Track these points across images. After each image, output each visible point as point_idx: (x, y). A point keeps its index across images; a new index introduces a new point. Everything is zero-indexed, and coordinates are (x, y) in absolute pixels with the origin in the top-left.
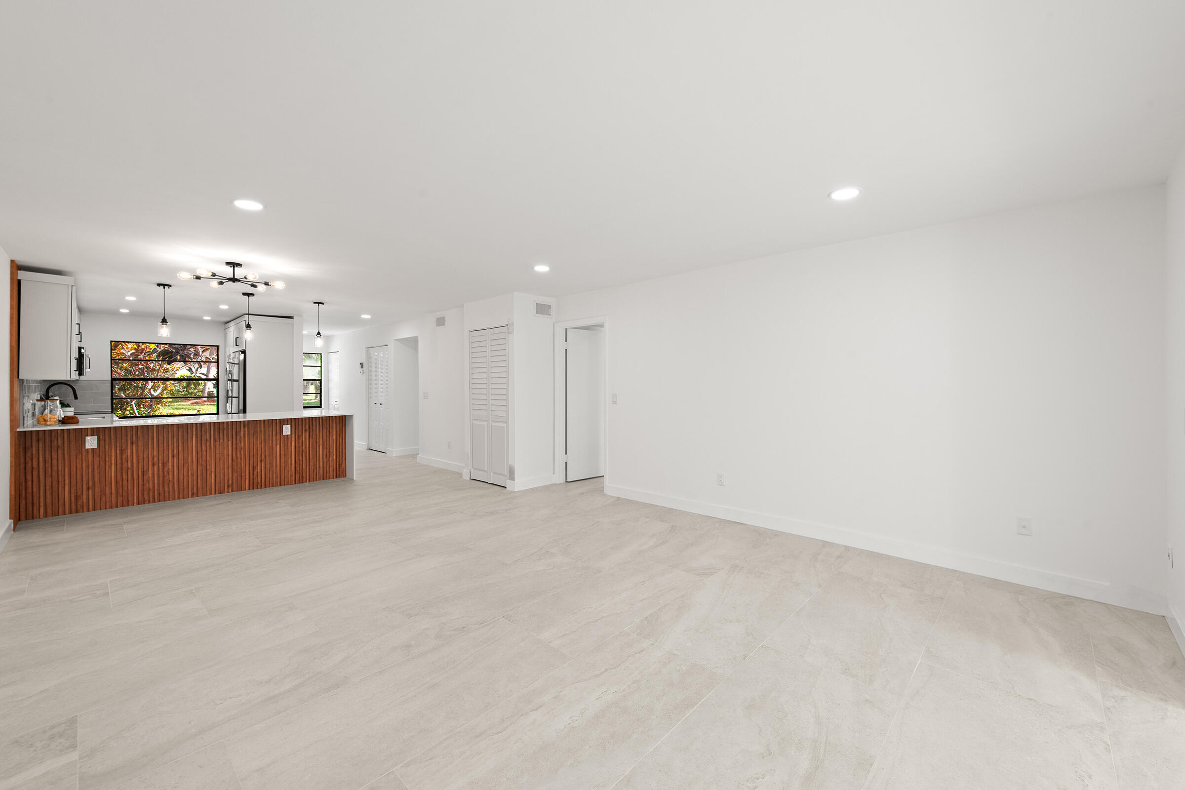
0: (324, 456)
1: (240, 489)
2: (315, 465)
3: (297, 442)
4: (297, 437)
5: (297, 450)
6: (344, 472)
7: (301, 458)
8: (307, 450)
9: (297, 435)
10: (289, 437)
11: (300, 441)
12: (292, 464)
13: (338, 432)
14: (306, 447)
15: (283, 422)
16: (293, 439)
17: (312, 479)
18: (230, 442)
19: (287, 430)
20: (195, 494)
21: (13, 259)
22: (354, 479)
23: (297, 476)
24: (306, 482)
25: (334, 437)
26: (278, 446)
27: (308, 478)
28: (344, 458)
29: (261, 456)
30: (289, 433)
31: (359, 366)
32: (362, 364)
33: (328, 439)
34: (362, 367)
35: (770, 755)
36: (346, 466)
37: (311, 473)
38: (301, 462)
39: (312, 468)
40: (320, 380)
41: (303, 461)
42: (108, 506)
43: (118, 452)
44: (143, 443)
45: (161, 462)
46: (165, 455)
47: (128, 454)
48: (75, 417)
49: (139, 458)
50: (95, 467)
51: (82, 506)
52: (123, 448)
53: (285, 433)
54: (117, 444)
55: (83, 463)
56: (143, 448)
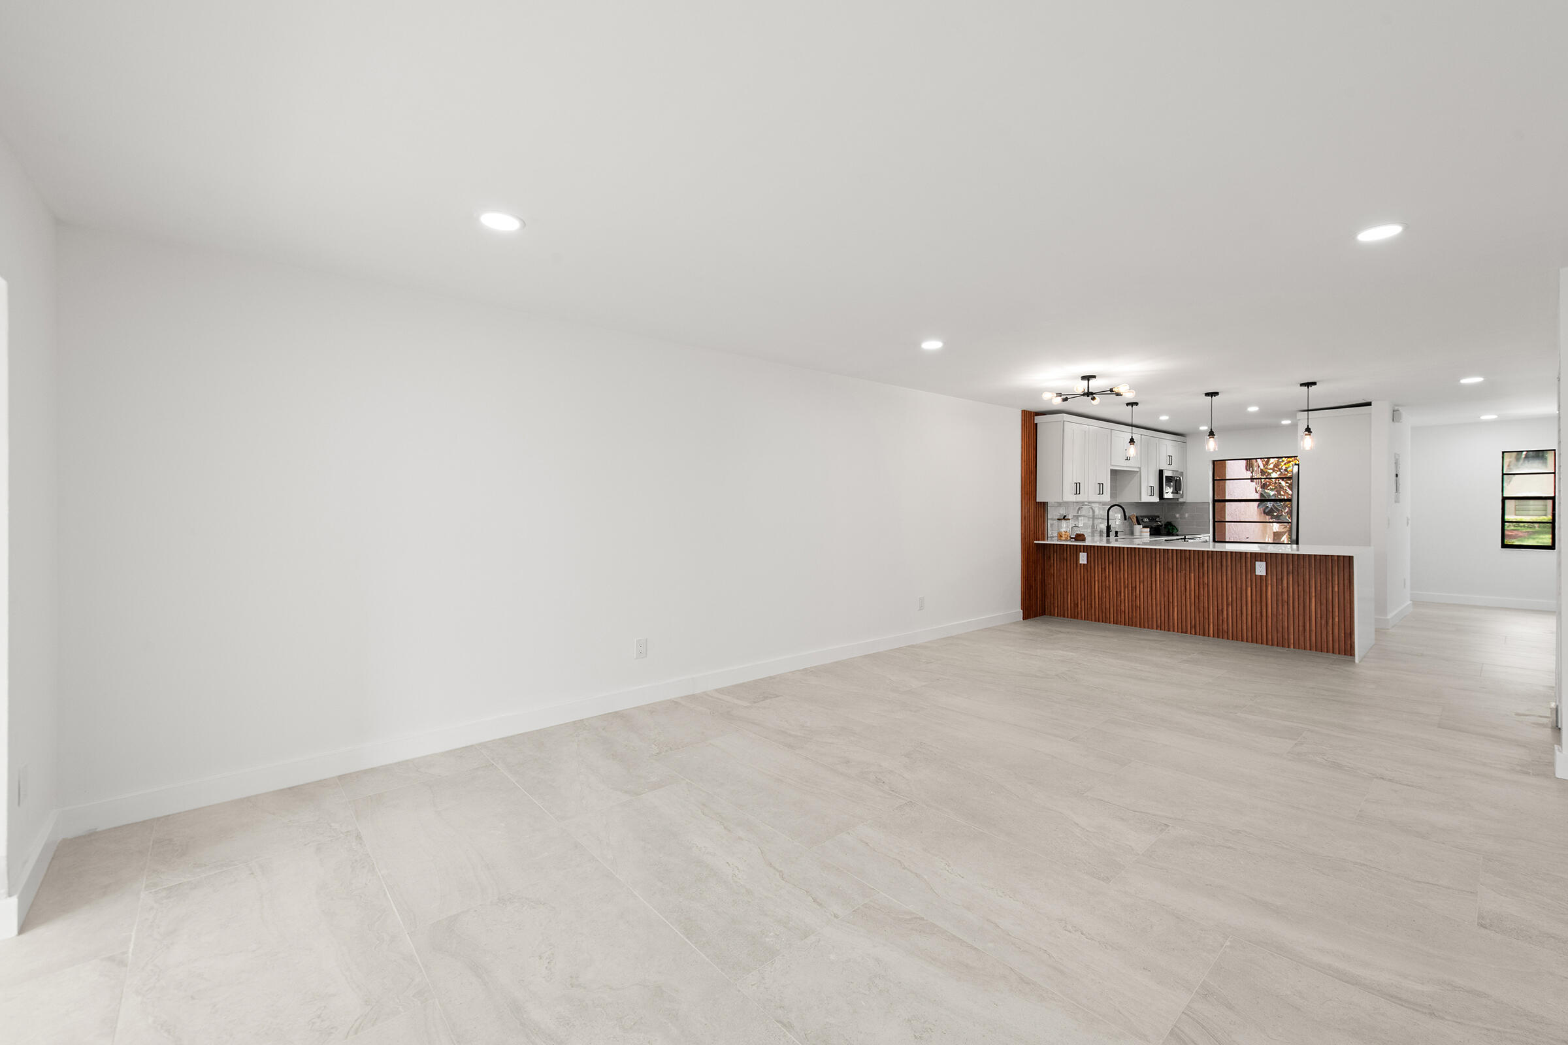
0: (1319, 616)
1: (1204, 633)
2: (1304, 626)
3: (1275, 587)
5: (1275, 598)
6: (1353, 648)
7: (1281, 611)
8: (1291, 601)
9: (1275, 579)
10: (1264, 579)
11: (1280, 586)
12: (1267, 617)
14: (1288, 596)
15: (1256, 557)
16: (1270, 582)
17: (1298, 645)
18: (1193, 575)
19: (1261, 569)
20: (1159, 627)
23: (1276, 635)
24: (1289, 646)
25: (1336, 589)
26: (1249, 589)
27: (1292, 641)
29: (1228, 598)
33: (1325, 590)
35: (571, 984)
37: (1298, 636)
38: (1281, 617)
39: (1298, 629)
41: (1284, 616)
42: (1093, 619)
43: (1100, 569)
44: (1118, 564)
45: (1130, 586)
46: (1134, 578)
47: (1107, 573)
48: (1083, 535)
49: (1114, 578)
50: (1086, 581)
51: (1078, 613)
52: (1103, 567)
53: (1258, 573)
54: (1100, 562)
55: (1079, 575)
56: (1118, 569)
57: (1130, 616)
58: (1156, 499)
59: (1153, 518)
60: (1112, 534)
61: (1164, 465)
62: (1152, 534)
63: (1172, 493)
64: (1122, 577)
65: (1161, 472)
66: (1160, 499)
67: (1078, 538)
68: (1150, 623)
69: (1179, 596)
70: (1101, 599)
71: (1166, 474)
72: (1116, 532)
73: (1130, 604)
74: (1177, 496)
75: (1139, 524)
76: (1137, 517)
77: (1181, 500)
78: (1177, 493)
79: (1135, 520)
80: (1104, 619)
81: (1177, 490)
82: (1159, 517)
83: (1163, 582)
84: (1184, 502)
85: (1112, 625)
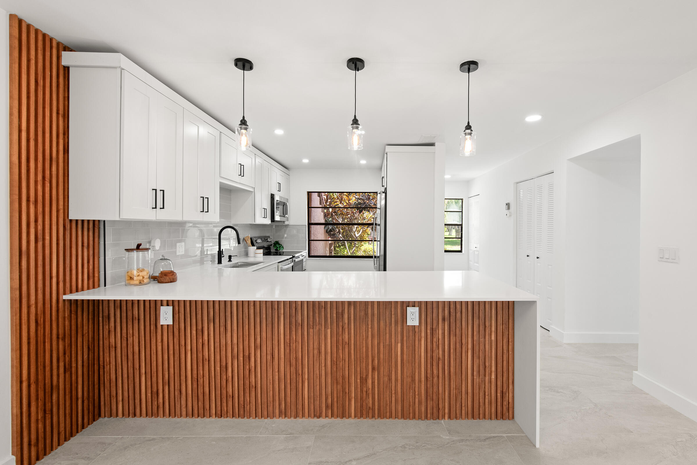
0: (475, 373)
2: (459, 389)
3: (429, 340)
4: (429, 331)
5: (429, 355)
6: (511, 410)
7: (435, 372)
8: (446, 357)
9: (429, 328)
10: (417, 330)
11: (435, 340)
12: (420, 381)
13: (500, 328)
14: (444, 351)
15: (405, 305)
16: (423, 334)
17: (453, 414)
18: (329, 331)
19: (413, 319)
21: (13, 13)
22: (538, 446)
23: (430, 404)
24: (443, 417)
25: (493, 338)
26: (399, 345)
27: (447, 411)
28: (511, 381)
29: (373, 361)
30: (416, 323)
31: (505, 206)
32: (508, 205)
33: (482, 340)
34: (509, 208)
36: (513, 397)
37: (453, 402)
38: (435, 379)
39: (453, 392)
40: (461, 225)
41: (438, 377)
42: (184, 413)
43: (194, 332)
44: (222, 321)
45: (241, 355)
46: (246, 343)
47: (206, 338)
48: (172, 273)
49: (217, 344)
50: (171, 352)
51: (158, 407)
52: (200, 327)
53: (410, 323)
54: (194, 321)
55: (159, 344)
56: (222, 329)
57: (242, 402)
58: (268, 221)
59: (265, 239)
60: (225, 260)
61: (275, 192)
62: (265, 254)
63: (280, 216)
64: (229, 342)
65: (272, 196)
66: (272, 221)
67: (162, 279)
68: (271, 409)
69: (311, 362)
70: (196, 380)
71: (277, 198)
72: (230, 257)
73: (241, 382)
74: (283, 219)
75: (253, 245)
76: (251, 238)
77: (286, 223)
78: (284, 217)
79: (249, 242)
80: (201, 411)
81: (284, 213)
82: (269, 237)
83: (288, 345)
84: (288, 225)
85: (213, 419)
